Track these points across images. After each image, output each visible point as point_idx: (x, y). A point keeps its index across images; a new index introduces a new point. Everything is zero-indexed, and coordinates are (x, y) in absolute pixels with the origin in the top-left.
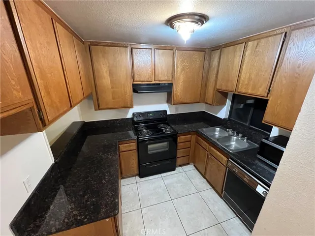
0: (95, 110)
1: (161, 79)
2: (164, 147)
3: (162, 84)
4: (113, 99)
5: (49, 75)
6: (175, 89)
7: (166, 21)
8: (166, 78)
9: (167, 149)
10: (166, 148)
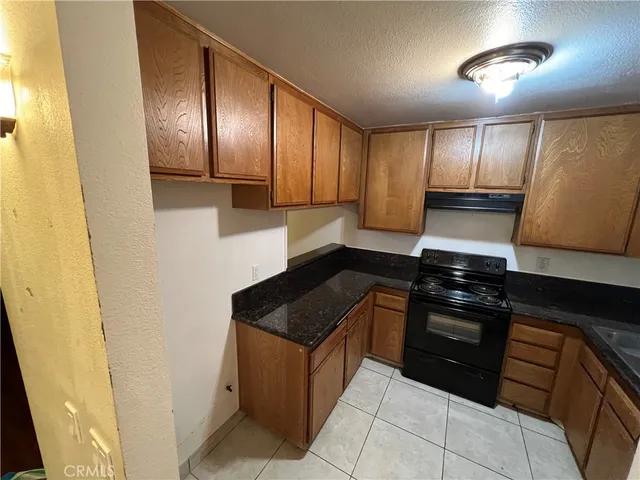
0: (359, 228)
1: (493, 184)
2: (468, 333)
3: (493, 195)
4: (387, 214)
5: (290, 162)
6: (530, 209)
7: (458, 72)
8: (506, 183)
9: (477, 341)
10: (472, 338)
